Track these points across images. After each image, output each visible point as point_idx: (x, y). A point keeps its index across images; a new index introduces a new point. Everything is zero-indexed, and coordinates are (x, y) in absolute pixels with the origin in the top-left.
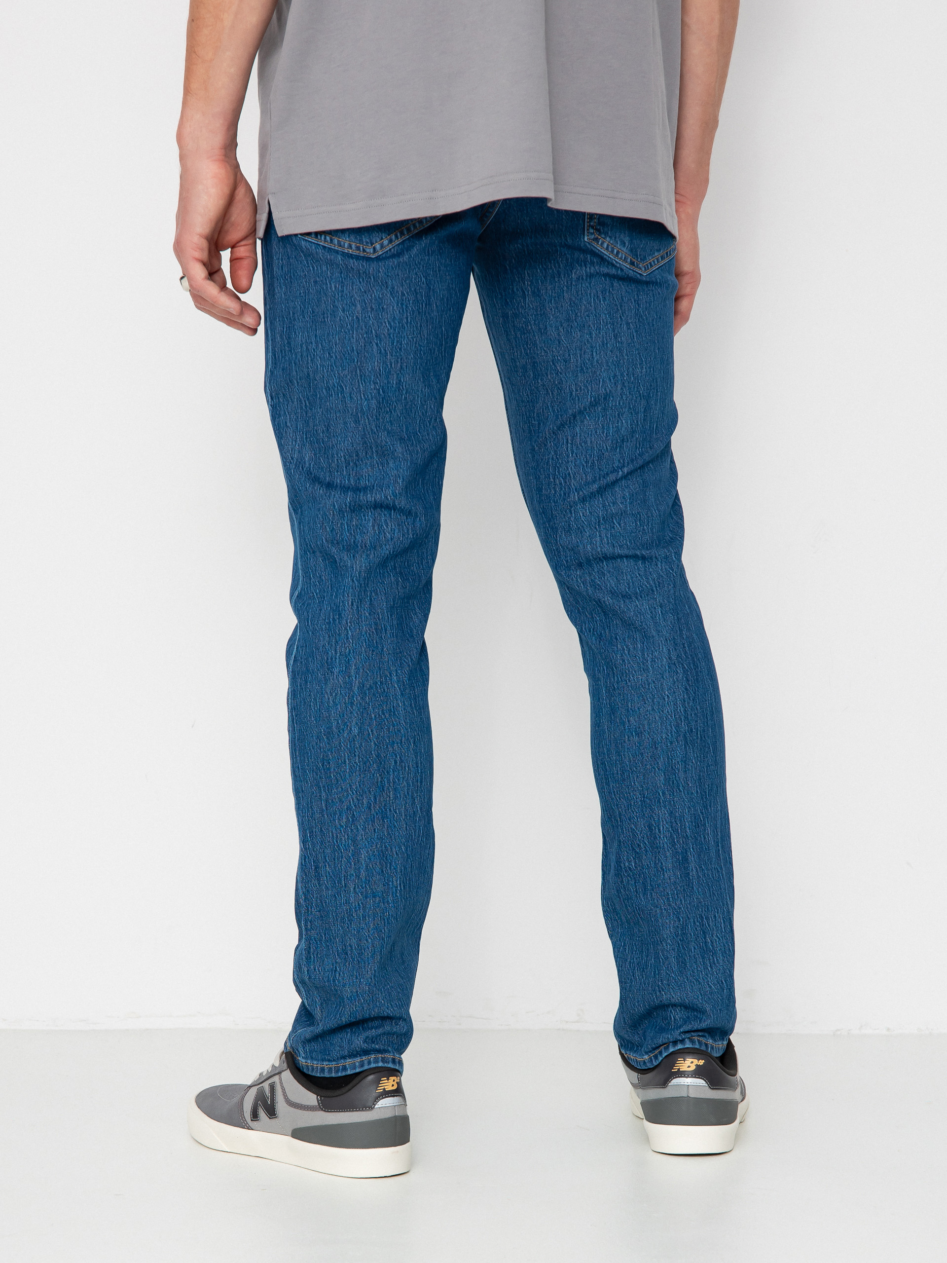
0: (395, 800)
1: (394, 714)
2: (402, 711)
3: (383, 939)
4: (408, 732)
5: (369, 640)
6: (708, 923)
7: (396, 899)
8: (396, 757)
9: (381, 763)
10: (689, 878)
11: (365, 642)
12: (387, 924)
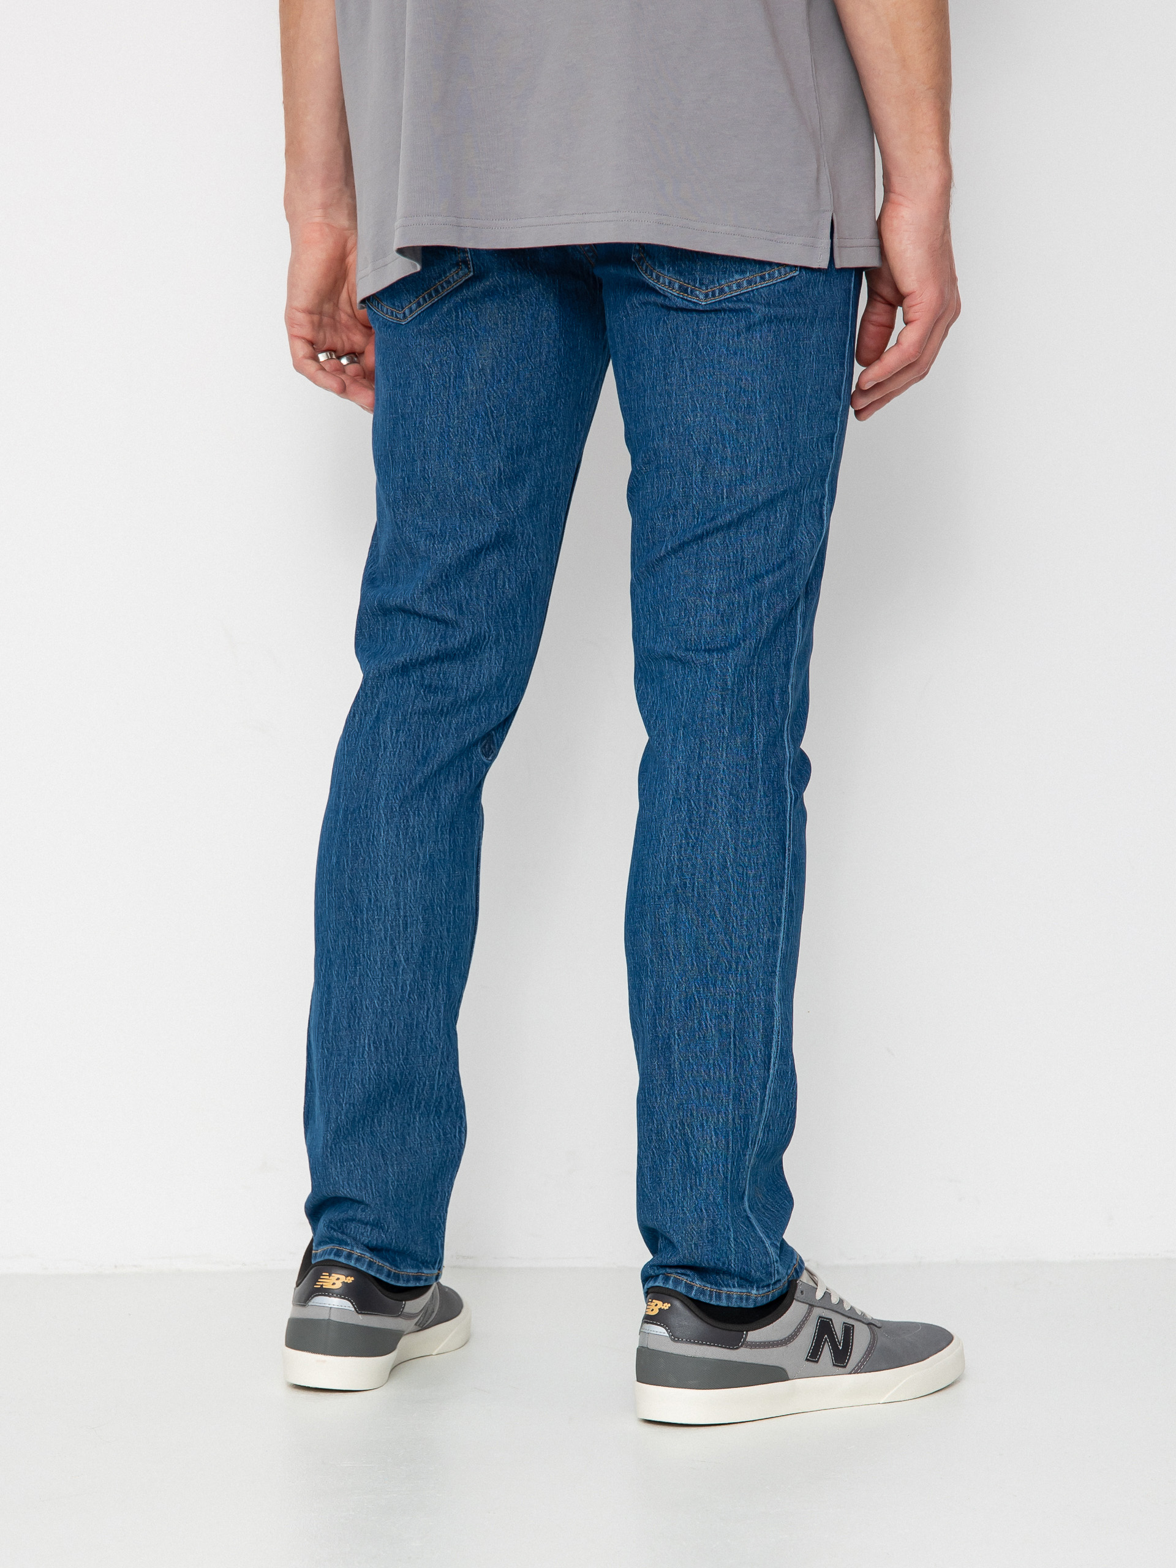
0: (370, 945)
1: (372, 844)
2: (383, 841)
3: (341, 1105)
4: (387, 867)
5: (362, 757)
6: (691, 1133)
7: (362, 1061)
8: (371, 894)
9: (354, 900)
10: (670, 1071)
11: (358, 759)
12: (348, 1087)
